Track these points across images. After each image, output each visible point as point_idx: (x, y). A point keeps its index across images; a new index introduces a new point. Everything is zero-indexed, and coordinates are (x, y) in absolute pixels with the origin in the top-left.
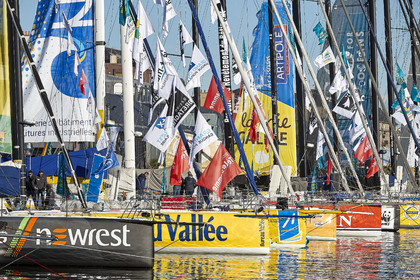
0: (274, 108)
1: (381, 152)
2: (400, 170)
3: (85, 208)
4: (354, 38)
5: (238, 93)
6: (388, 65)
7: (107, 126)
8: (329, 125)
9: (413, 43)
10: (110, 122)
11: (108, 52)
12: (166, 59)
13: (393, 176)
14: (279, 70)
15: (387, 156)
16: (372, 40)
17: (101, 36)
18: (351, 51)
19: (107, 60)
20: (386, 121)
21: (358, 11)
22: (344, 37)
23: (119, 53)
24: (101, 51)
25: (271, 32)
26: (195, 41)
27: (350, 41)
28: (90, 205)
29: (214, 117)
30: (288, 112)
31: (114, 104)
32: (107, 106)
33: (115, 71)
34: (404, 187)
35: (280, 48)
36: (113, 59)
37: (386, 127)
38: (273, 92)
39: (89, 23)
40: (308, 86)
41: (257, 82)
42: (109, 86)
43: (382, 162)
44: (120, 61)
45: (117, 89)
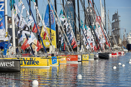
0: (50, 31)
1: (77, 42)
2: (82, 46)
3: (3, 57)
4: (70, 13)
5: (41, 27)
6: (79, 20)
7: (8, 36)
8: (64, 35)
9: (85, 14)
10: (9, 35)
11: (8, 18)
12: (23, 19)
13: (80, 48)
14: (51, 21)
15: (79, 43)
16: (75, 14)
17: (6, 14)
18: (70, 16)
19: (8, 20)
20: (78, 34)
21: (71, 6)
22: (68, 13)
23: (11, 18)
24: (6, 17)
25: (49, 12)
26: (30, 14)
27: (69, 14)
28: (4, 56)
29: (35, 33)
30: (54, 32)
31: (10, 31)
32: (8, 31)
33: (10, 22)
34: (83, 50)
35: (52, 16)
36: (10, 19)
37: (79, 35)
38: (50, 27)
39: (3, 10)
40: (59, 25)
41: (46, 24)
42: (9, 26)
43: (78, 44)
44: (11, 20)
45: (11, 27)
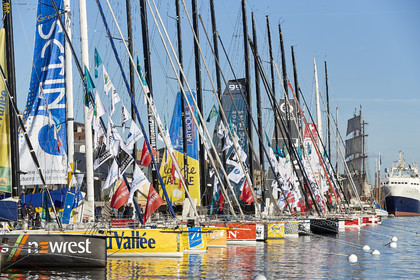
0: (185, 161)
1: (255, 189)
2: (268, 200)
3: (61, 228)
4: (237, 114)
5: (162, 151)
6: (260, 132)
7: (75, 173)
8: (221, 172)
9: (276, 120)
10: (77, 171)
11: (76, 125)
12: (114, 130)
13: (263, 206)
14: (188, 136)
15: (260, 192)
16: (249, 117)
17: (71, 115)
18: (236, 124)
19: (75, 131)
20: (258, 169)
21: (239, 97)
22: (231, 114)
23: (83, 125)
24: (71, 124)
25: (183, 111)
26: (133, 118)
27: (234, 117)
28: (64, 226)
29: (146, 168)
30: (194, 163)
31: (80, 159)
32: (75, 160)
33: (80, 137)
34: (271, 212)
35: (189, 121)
36: (79, 130)
37: (258, 173)
38: (185, 150)
39: (63, 106)
40: (207, 147)
41: (173, 143)
42: (77, 148)
43: (256, 195)
44: (83, 130)
45: (82, 149)
